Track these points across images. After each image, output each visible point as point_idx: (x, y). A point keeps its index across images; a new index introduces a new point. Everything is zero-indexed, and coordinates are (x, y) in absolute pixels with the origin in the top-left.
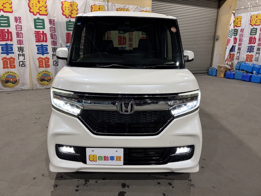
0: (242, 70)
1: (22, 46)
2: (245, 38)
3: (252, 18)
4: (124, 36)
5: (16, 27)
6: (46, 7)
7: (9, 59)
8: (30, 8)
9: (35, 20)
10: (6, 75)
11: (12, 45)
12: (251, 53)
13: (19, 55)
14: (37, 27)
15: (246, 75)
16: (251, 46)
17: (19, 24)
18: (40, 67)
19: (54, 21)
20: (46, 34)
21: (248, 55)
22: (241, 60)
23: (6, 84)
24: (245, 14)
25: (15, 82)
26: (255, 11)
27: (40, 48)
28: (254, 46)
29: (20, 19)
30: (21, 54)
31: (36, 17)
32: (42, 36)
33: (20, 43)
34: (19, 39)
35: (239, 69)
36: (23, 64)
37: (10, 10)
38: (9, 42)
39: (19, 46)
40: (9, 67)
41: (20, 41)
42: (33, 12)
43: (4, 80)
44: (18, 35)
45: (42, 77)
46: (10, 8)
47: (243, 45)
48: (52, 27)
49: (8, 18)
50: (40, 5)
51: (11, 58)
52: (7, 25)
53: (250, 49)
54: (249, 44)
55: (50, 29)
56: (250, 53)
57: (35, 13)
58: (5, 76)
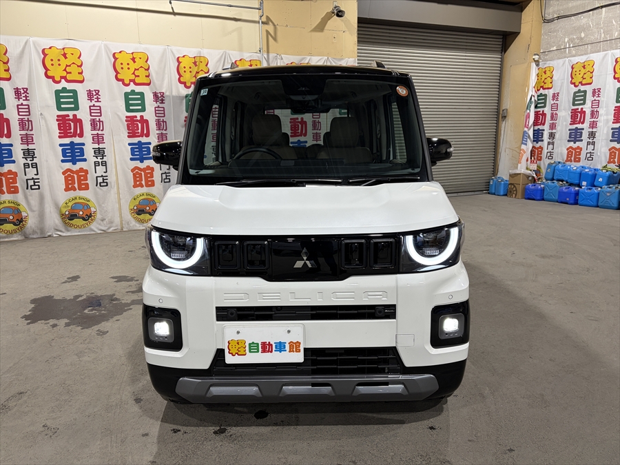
0: (558, 180)
1: (101, 146)
2: (563, 111)
3: (574, 70)
4: (302, 119)
5: (90, 110)
6: (148, 69)
7: (77, 172)
8: (117, 73)
9: (126, 94)
10: (70, 204)
11: (83, 144)
12: (578, 144)
13: (97, 164)
14: (131, 108)
15: (567, 190)
16: (577, 128)
17: (97, 104)
18: (135, 186)
19: (162, 96)
20: (147, 122)
21: (571, 147)
22: (557, 158)
23: (71, 222)
24: (561, 61)
25: (88, 217)
26: (579, 55)
27: (136, 148)
28: (583, 129)
29: (97, 94)
30: (100, 161)
31: (128, 89)
32: (140, 125)
33: (98, 141)
34: (95, 132)
35: (552, 179)
36: (103, 182)
37: (79, 78)
38: (77, 140)
39: (96, 146)
40: (77, 187)
41: (98, 137)
42: (122, 81)
43: (67, 213)
44: (94, 125)
45: (140, 206)
46: (79, 73)
47: (558, 128)
48: (158, 107)
49: (75, 92)
50: (136, 66)
51: (81, 170)
52: (73, 106)
53: (575, 136)
54: (570, 124)
55: (156, 111)
56: (575, 143)
57: (127, 82)
58: (68, 207)
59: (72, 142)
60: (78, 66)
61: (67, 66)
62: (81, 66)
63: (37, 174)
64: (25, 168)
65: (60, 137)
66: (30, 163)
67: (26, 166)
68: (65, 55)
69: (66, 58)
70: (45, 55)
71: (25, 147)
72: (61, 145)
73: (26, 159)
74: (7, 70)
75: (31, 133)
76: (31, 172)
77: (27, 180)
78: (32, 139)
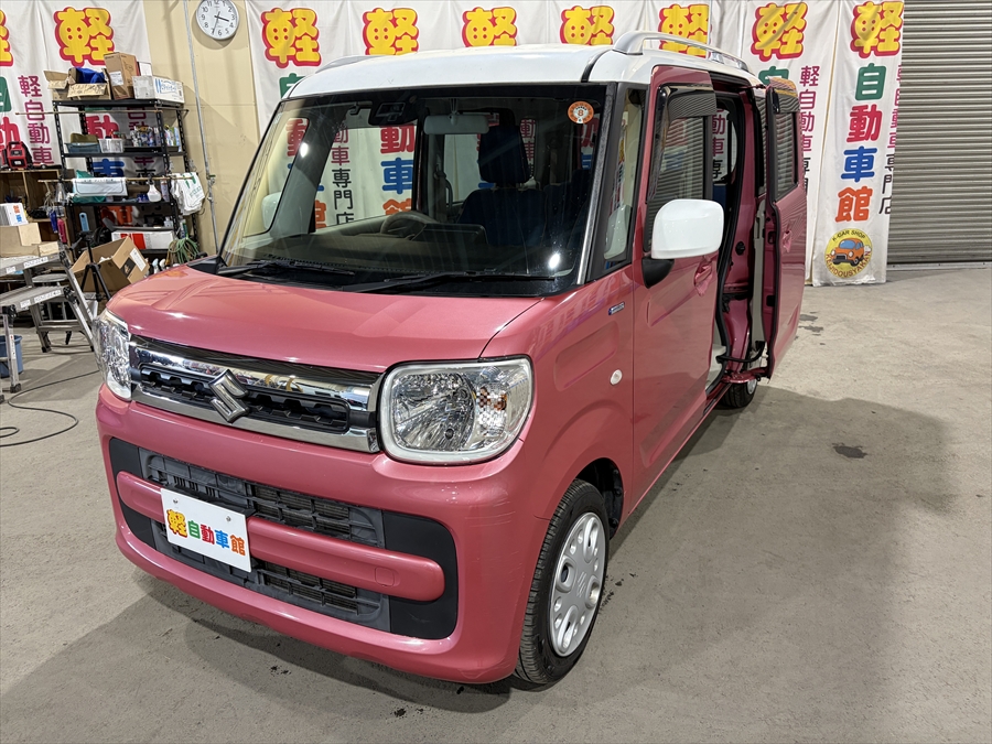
59: (399, 159)
60: (412, 38)
61: (397, 38)
62: (415, 38)
63: (351, 208)
64: (336, 198)
65: (383, 151)
66: (343, 190)
67: (338, 195)
68: (394, 21)
69: (395, 25)
70: (367, 22)
71: (337, 167)
72: (384, 164)
73: (337, 184)
74: (316, 50)
75: (346, 145)
76: (344, 203)
77: (338, 215)
78: (347, 155)
